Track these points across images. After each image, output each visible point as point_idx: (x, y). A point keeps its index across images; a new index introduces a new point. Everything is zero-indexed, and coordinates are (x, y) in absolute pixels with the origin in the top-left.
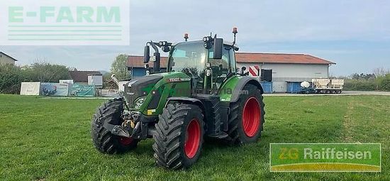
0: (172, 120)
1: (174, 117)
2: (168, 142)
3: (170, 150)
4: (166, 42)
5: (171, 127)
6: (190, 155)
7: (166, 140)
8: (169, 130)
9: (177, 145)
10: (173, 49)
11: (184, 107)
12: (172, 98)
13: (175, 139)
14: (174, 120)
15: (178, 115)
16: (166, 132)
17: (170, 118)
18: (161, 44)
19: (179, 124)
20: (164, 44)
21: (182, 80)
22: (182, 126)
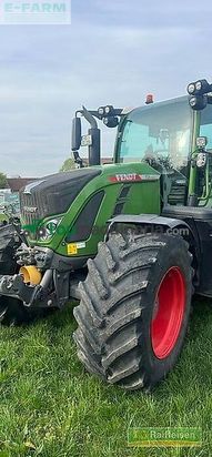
0: (118, 275)
1: (125, 266)
2: (109, 332)
3: (114, 352)
4: (111, 107)
5: (117, 293)
6: (163, 348)
7: (103, 326)
8: (111, 302)
9: (131, 341)
10: (124, 122)
11: (149, 241)
12: (119, 219)
13: (127, 326)
14: (125, 276)
15: (134, 262)
16: (104, 307)
17: (114, 270)
18: (101, 112)
19: (136, 287)
20: (107, 110)
21: (143, 177)
22: (143, 292)
